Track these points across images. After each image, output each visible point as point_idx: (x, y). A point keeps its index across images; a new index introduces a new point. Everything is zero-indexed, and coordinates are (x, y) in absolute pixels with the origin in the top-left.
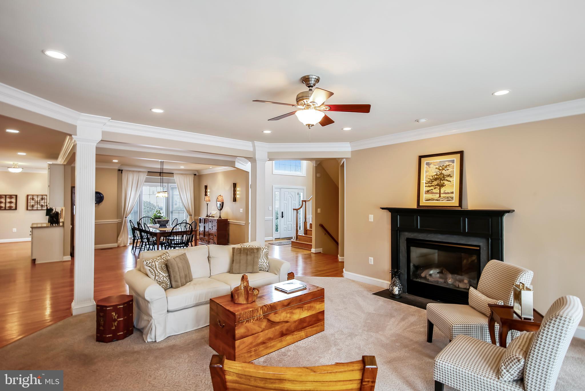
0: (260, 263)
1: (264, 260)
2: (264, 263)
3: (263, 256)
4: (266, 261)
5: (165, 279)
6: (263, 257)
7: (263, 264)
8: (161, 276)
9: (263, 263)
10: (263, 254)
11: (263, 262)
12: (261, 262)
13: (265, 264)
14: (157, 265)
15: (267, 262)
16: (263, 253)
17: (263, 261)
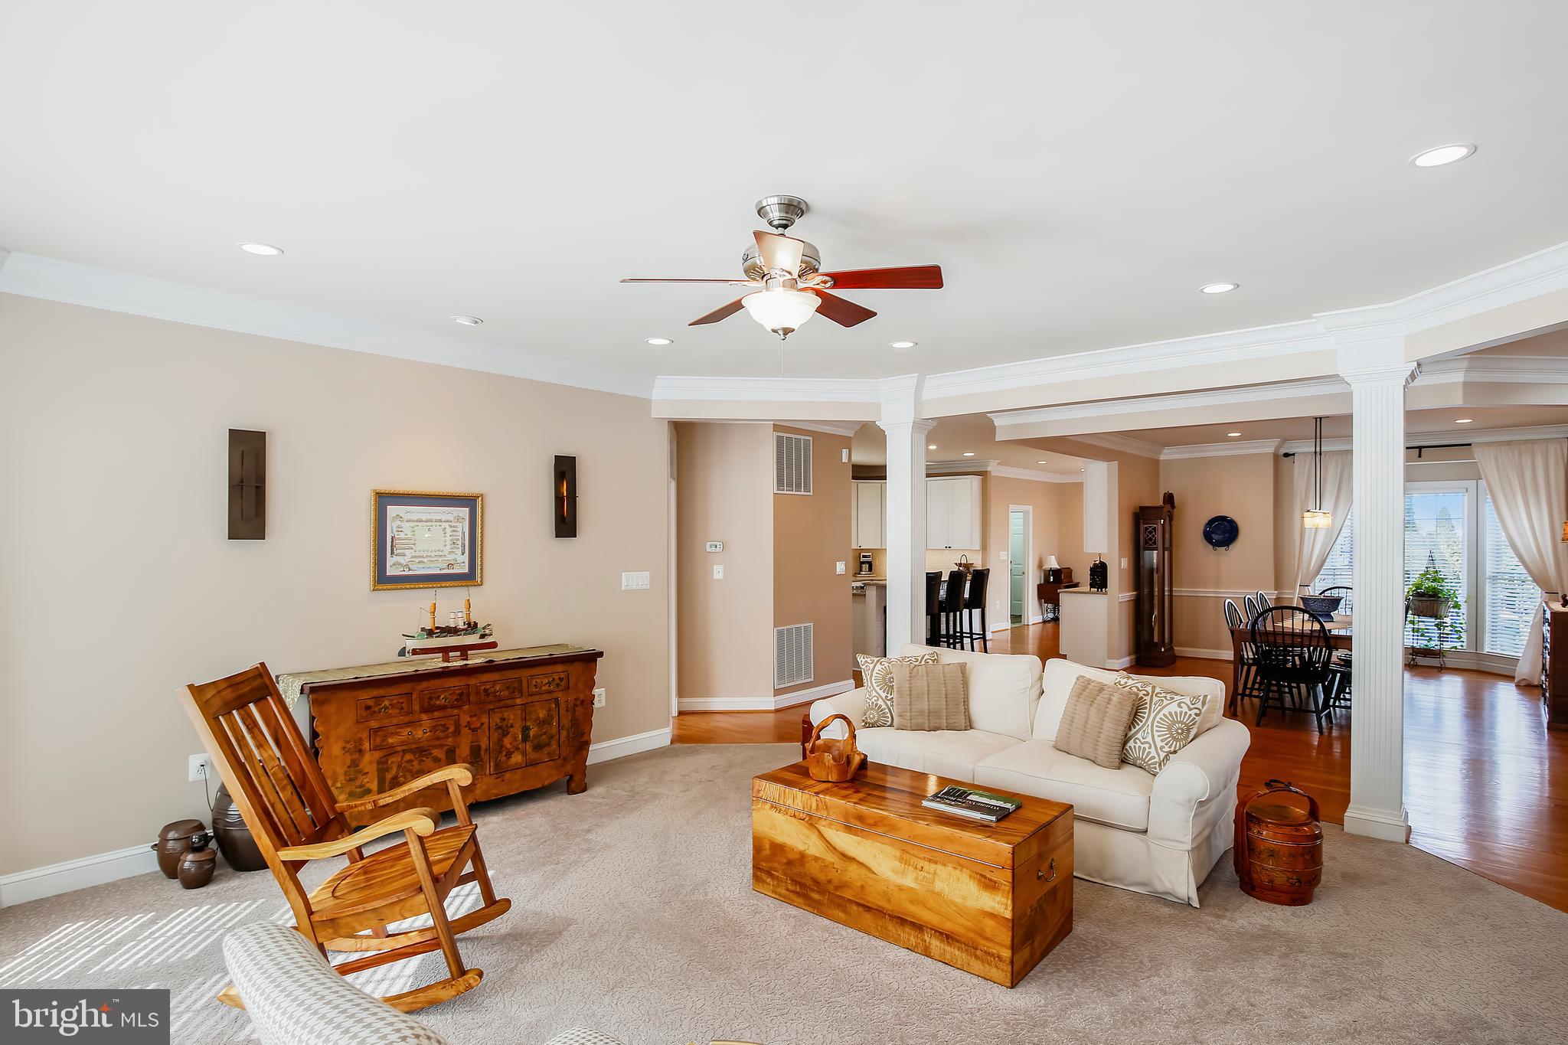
0: (1139, 744)
1: (1153, 737)
2: (1150, 748)
3: (1155, 724)
4: (1159, 744)
5: (880, 702)
6: (1155, 728)
7: (1147, 750)
8: (874, 694)
9: (1147, 746)
10: (1157, 719)
11: (1148, 743)
12: (1143, 741)
13: (1153, 753)
14: (876, 671)
15: (1162, 748)
16: (1161, 715)
17: (1149, 739)
